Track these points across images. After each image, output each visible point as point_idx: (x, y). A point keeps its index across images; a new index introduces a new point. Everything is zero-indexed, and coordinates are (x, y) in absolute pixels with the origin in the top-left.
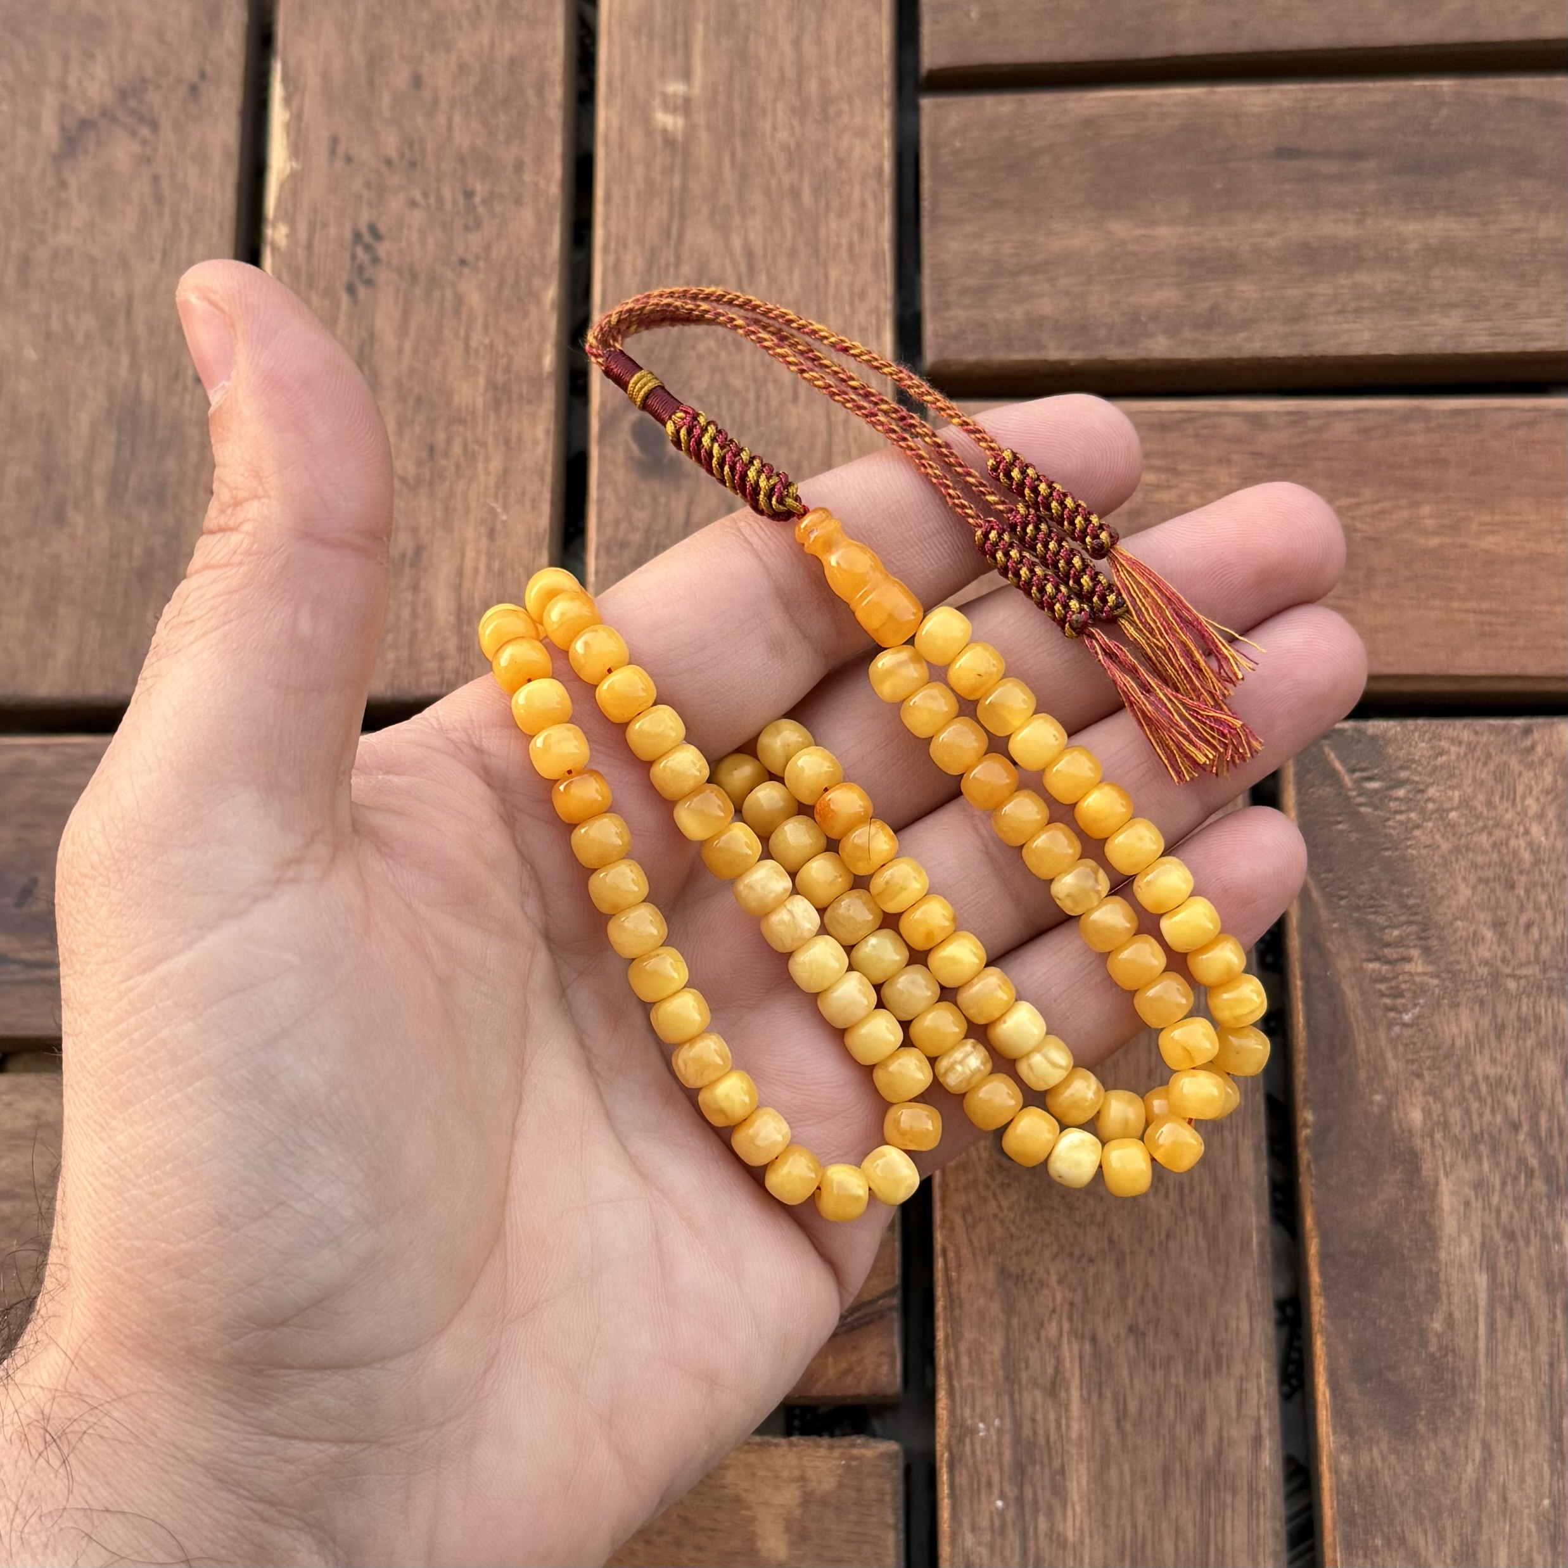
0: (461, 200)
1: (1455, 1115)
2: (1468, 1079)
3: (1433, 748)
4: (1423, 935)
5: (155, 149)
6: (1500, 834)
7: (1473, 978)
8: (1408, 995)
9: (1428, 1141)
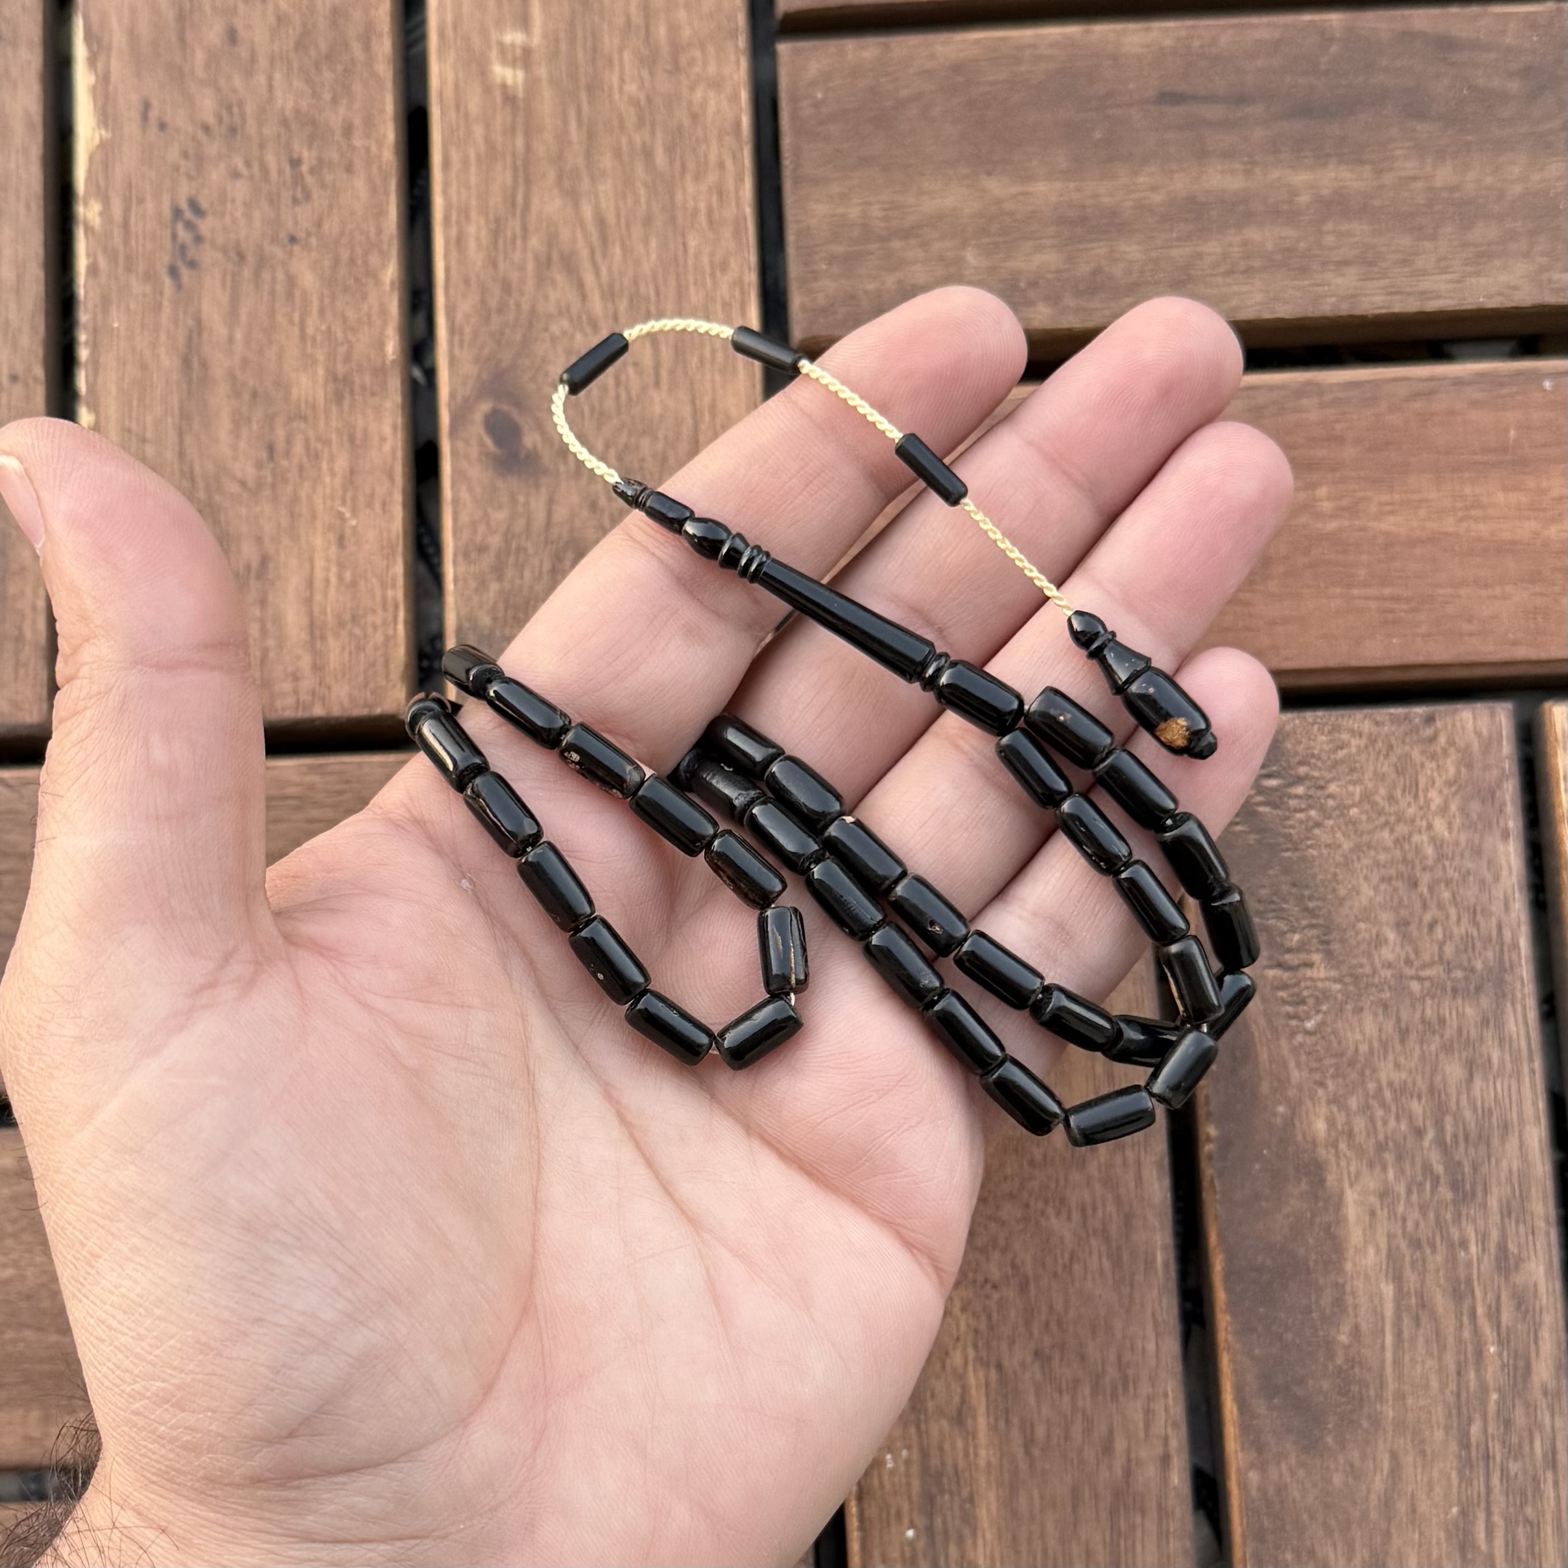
0: (287, 169)
1: (1360, 1124)
2: (1371, 1086)
3: (1331, 741)
4: (1325, 938)
6: (1402, 829)
7: (1376, 980)
8: (1311, 1001)
9: (1333, 1151)
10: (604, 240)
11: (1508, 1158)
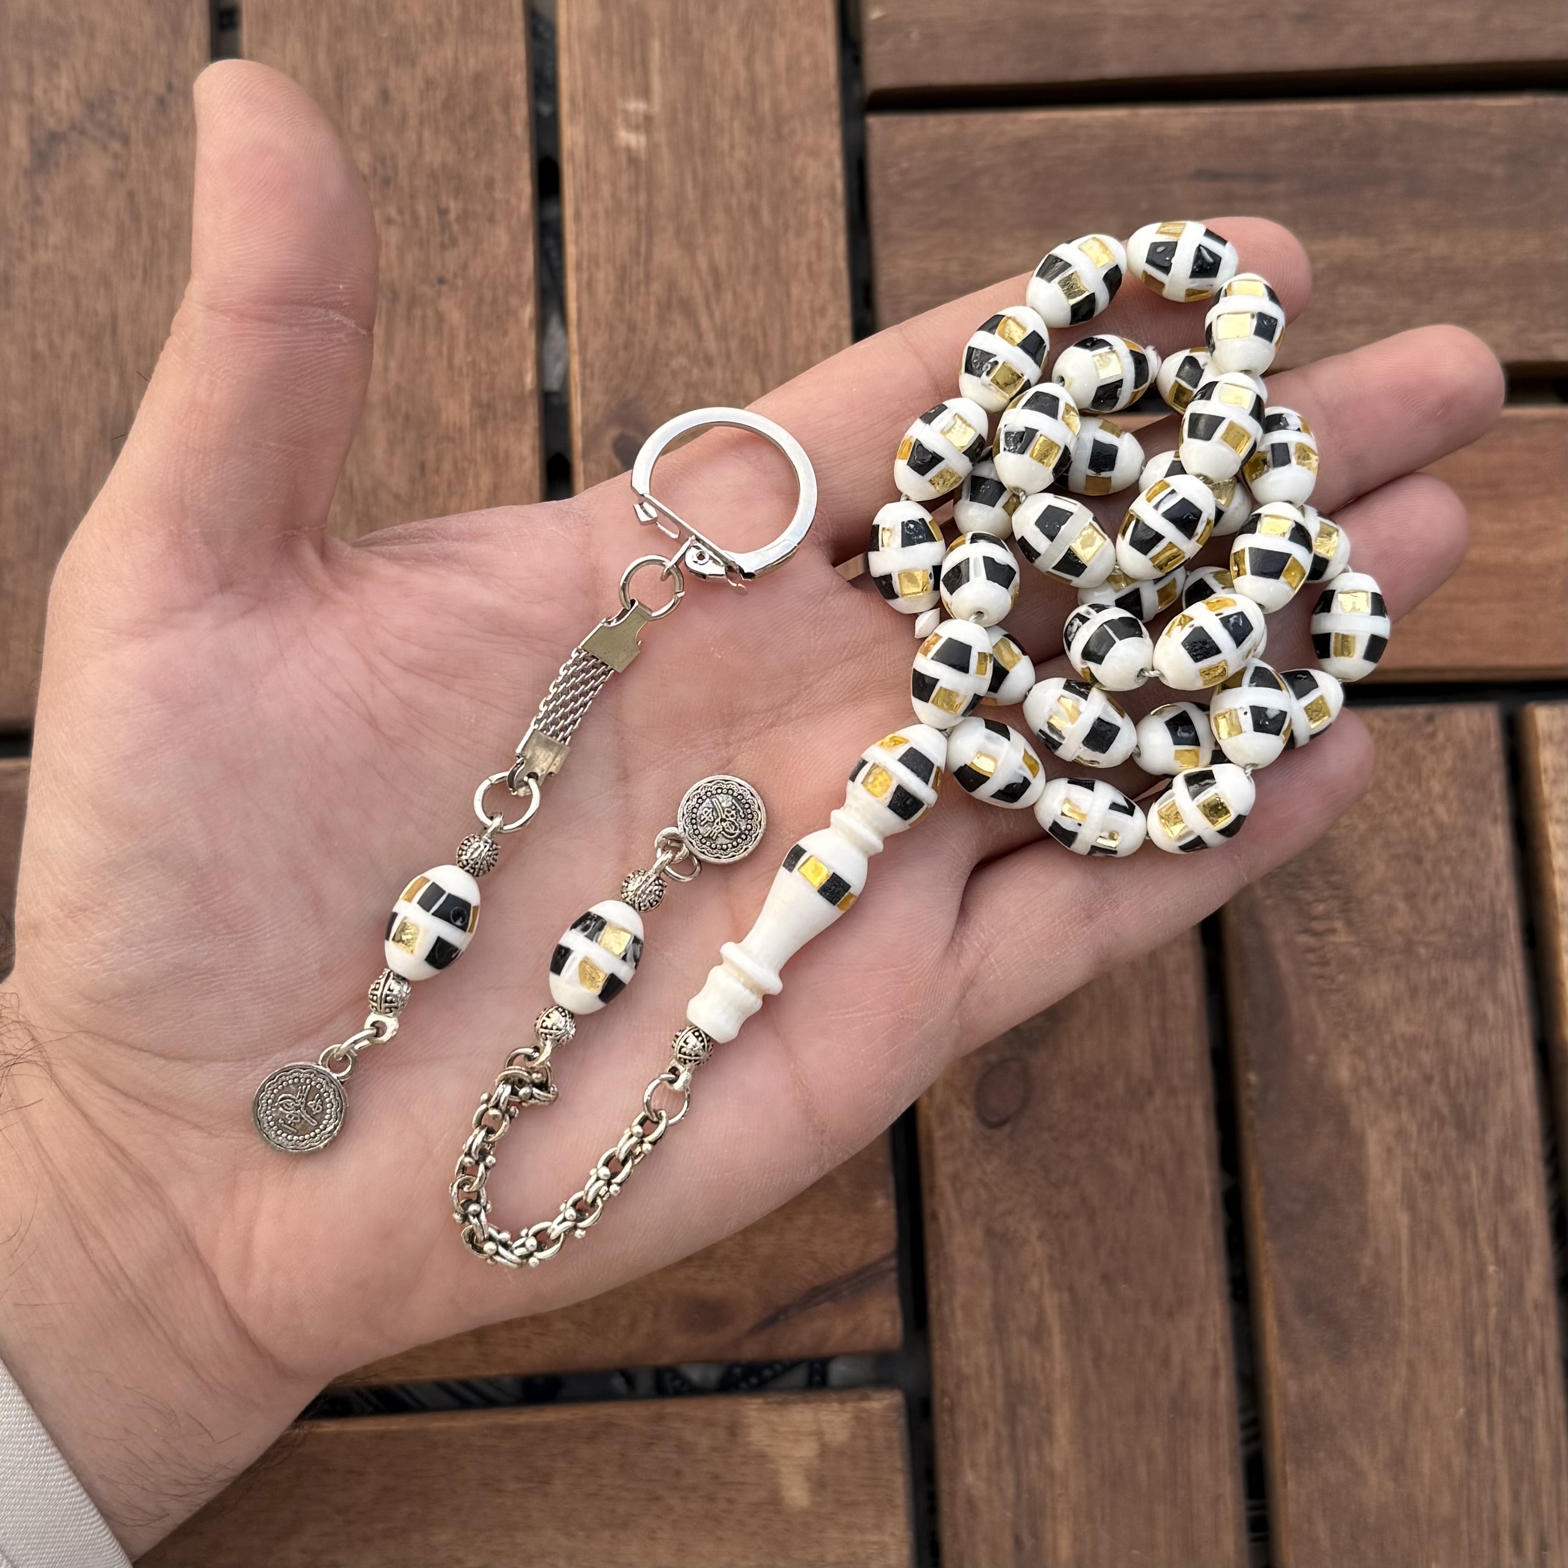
0: (436, 218)
1: (1378, 1072)
2: (1387, 1038)
4: (1345, 908)
5: (127, 164)
6: (1409, 814)
7: (1389, 946)
8: (1334, 963)
9: (1355, 1096)
10: (717, 286)
11: (1504, 1100)
